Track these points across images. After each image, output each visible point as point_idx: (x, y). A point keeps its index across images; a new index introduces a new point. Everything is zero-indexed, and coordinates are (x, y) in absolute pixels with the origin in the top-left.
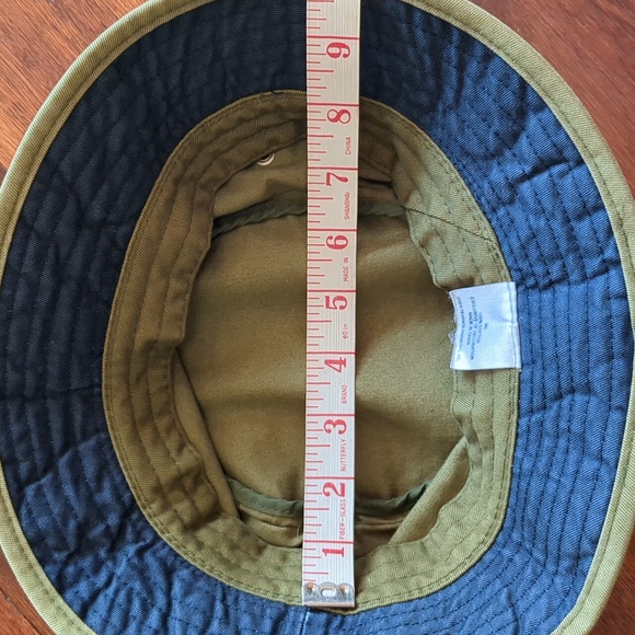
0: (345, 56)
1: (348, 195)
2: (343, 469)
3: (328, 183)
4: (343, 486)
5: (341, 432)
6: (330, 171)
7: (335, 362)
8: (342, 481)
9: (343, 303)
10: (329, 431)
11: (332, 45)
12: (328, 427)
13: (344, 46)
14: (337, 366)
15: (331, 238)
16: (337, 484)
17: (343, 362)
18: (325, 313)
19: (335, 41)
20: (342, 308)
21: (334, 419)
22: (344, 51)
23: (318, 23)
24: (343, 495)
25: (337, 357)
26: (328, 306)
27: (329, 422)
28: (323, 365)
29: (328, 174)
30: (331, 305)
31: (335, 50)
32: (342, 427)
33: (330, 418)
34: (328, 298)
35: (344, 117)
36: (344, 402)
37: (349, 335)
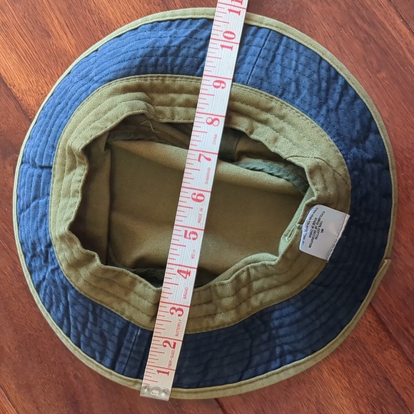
0: (223, 88)
1: (209, 169)
2: (177, 335)
3: (199, 160)
4: (175, 344)
5: (179, 315)
6: (201, 153)
7: (184, 272)
8: (175, 341)
9: (195, 236)
10: (172, 314)
11: (216, 81)
12: (172, 311)
13: (223, 82)
14: (185, 275)
15: (195, 194)
16: (172, 342)
17: (189, 273)
18: (183, 241)
19: (218, 79)
20: (194, 239)
21: (177, 307)
22: (223, 85)
23: (211, 69)
24: (174, 347)
25: (185, 269)
26: (185, 237)
27: (173, 308)
28: (176, 273)
29: (200, 155)
30: (188, 236)
31: (217, 84)
32: (181, 313)
33: (175, 306)
34: (186, 231)
35: (216, 123)
36: (185, 298)
37: (195, 257)
